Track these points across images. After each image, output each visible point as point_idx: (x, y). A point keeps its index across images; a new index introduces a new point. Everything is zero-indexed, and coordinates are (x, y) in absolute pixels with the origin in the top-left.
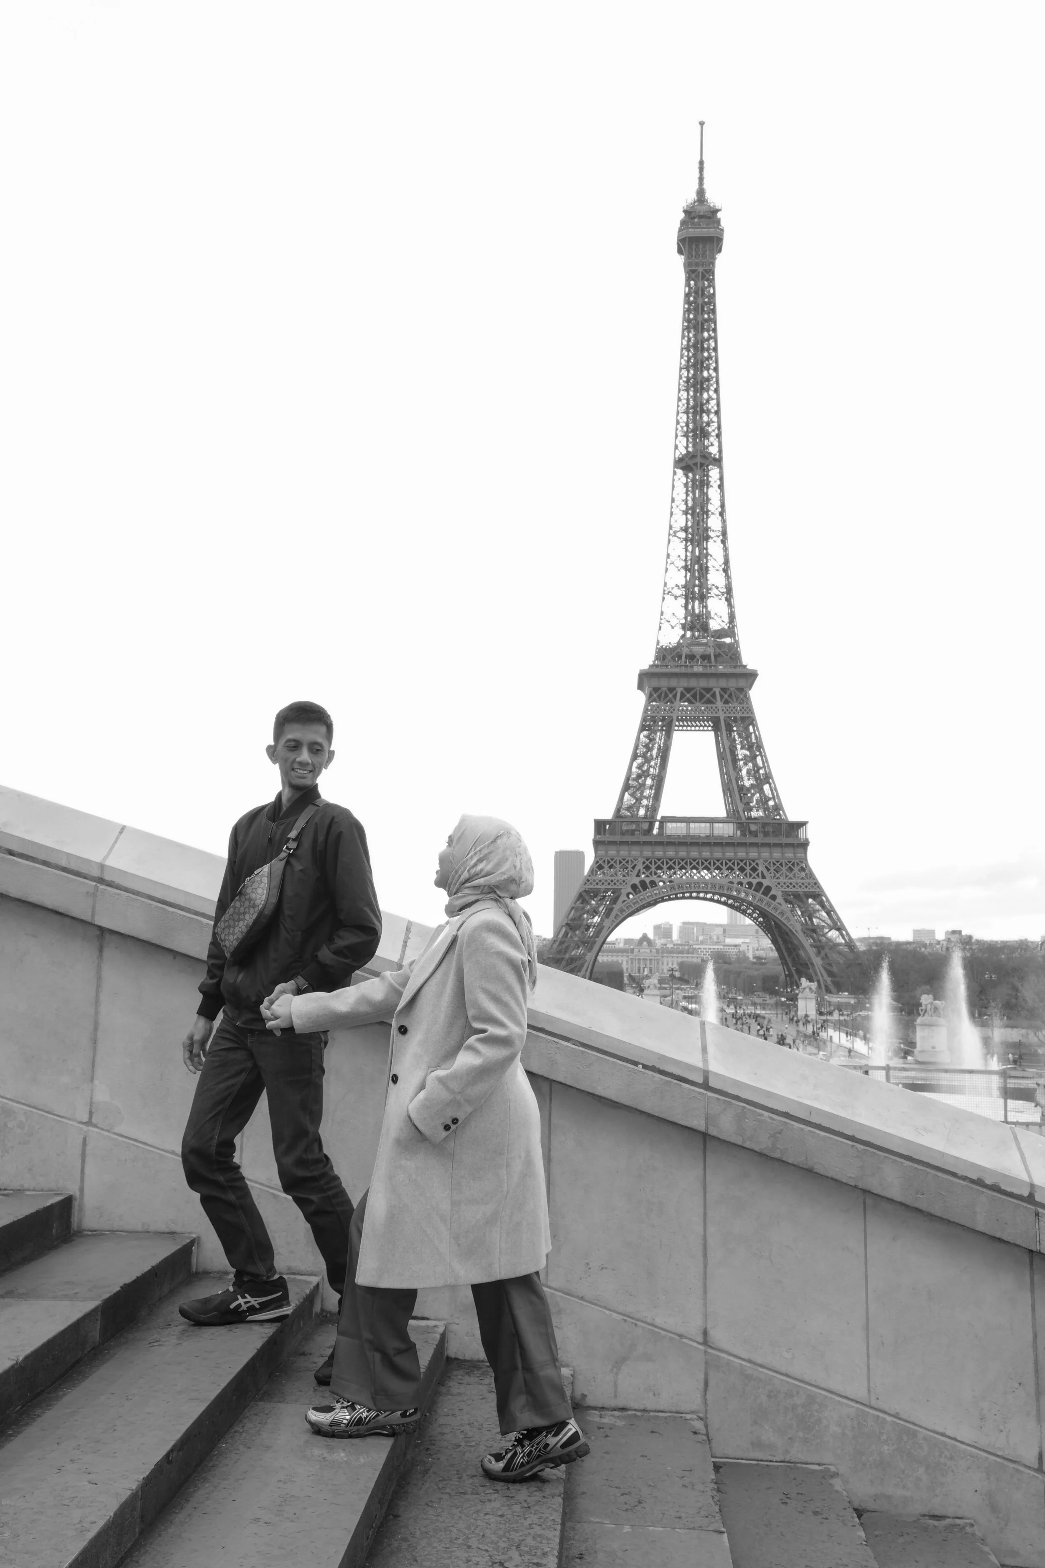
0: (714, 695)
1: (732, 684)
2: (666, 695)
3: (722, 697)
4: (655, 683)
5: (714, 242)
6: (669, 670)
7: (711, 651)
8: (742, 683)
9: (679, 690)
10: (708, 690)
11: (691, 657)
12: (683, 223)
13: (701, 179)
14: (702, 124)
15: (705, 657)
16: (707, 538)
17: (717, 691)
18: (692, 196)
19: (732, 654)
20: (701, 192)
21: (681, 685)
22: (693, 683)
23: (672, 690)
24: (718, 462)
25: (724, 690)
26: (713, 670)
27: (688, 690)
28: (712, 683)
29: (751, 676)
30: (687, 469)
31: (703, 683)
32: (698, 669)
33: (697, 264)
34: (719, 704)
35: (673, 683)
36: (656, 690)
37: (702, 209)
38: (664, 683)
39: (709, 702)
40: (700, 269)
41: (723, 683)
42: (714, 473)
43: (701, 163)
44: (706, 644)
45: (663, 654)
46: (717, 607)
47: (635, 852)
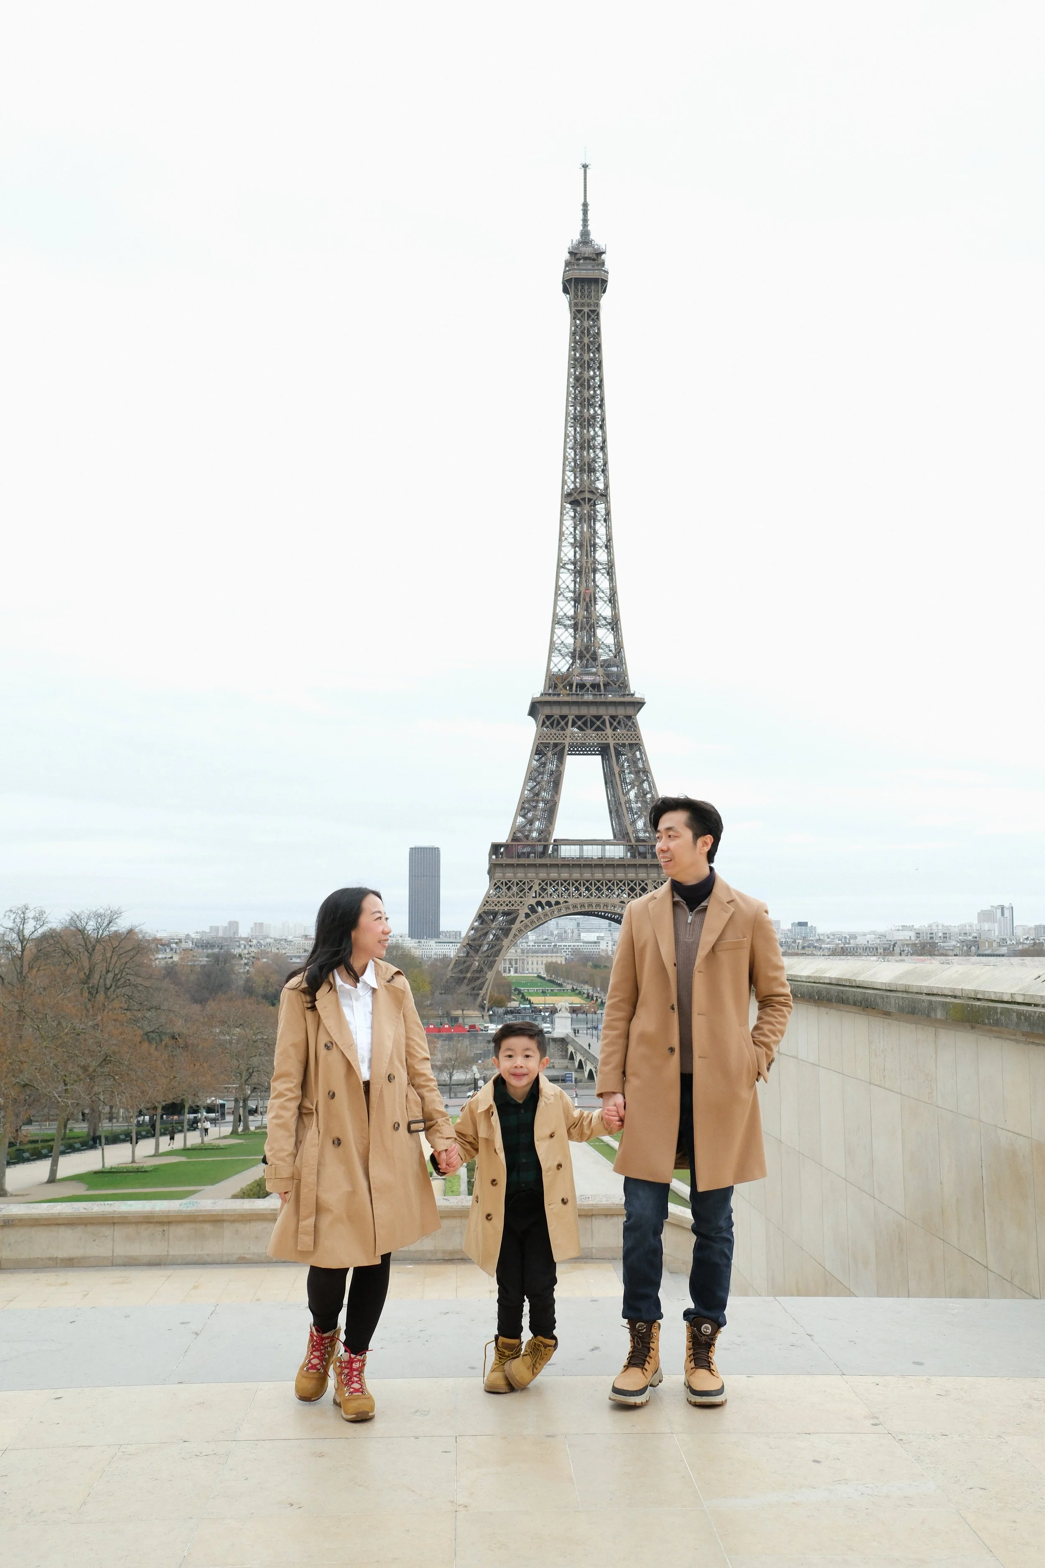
0: (603, 723)
1: (621, 712)
2: (559, 723)
3: (611, 724)
4: (547, 711)
5: (600, 284)
6: (562, 698)
7: (600, 680)
8: (629, 711)
9: (571, 718)
10: (598, 718)
11: (582, 686)
12: (568, 264)
13: (585, 221)
14: (585, 167)
15: (595, 686)
16: (595, 571)
17: (607, 718)
18: (577, 237)
19: (619, 682)
20: (585, 234)
21: (572, 712)
22: (584, 711)
23: (563, 717)
24: (605, 495)
25: (613, 718)
26: (603, 699)
27: (579, 717)
28: (602, 711)
29: (639, 704)
30: (575, 503)
31: (593, 711)
32: (589, 698)
33: (583, 305)
34: (609, 731)
35: (565, 711)
36: (548, 717)
37: (587, 251)
38: (556, 712)
39: (598, 729)
40: (586, 309)
41: (612, 711)
42: (600, 507)
43: (585, 205)
44: (595, 674)
45: (555, 682)
46: (604, 635)
47: (531, 874)
